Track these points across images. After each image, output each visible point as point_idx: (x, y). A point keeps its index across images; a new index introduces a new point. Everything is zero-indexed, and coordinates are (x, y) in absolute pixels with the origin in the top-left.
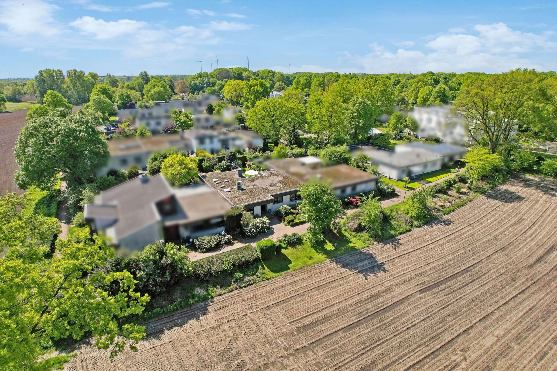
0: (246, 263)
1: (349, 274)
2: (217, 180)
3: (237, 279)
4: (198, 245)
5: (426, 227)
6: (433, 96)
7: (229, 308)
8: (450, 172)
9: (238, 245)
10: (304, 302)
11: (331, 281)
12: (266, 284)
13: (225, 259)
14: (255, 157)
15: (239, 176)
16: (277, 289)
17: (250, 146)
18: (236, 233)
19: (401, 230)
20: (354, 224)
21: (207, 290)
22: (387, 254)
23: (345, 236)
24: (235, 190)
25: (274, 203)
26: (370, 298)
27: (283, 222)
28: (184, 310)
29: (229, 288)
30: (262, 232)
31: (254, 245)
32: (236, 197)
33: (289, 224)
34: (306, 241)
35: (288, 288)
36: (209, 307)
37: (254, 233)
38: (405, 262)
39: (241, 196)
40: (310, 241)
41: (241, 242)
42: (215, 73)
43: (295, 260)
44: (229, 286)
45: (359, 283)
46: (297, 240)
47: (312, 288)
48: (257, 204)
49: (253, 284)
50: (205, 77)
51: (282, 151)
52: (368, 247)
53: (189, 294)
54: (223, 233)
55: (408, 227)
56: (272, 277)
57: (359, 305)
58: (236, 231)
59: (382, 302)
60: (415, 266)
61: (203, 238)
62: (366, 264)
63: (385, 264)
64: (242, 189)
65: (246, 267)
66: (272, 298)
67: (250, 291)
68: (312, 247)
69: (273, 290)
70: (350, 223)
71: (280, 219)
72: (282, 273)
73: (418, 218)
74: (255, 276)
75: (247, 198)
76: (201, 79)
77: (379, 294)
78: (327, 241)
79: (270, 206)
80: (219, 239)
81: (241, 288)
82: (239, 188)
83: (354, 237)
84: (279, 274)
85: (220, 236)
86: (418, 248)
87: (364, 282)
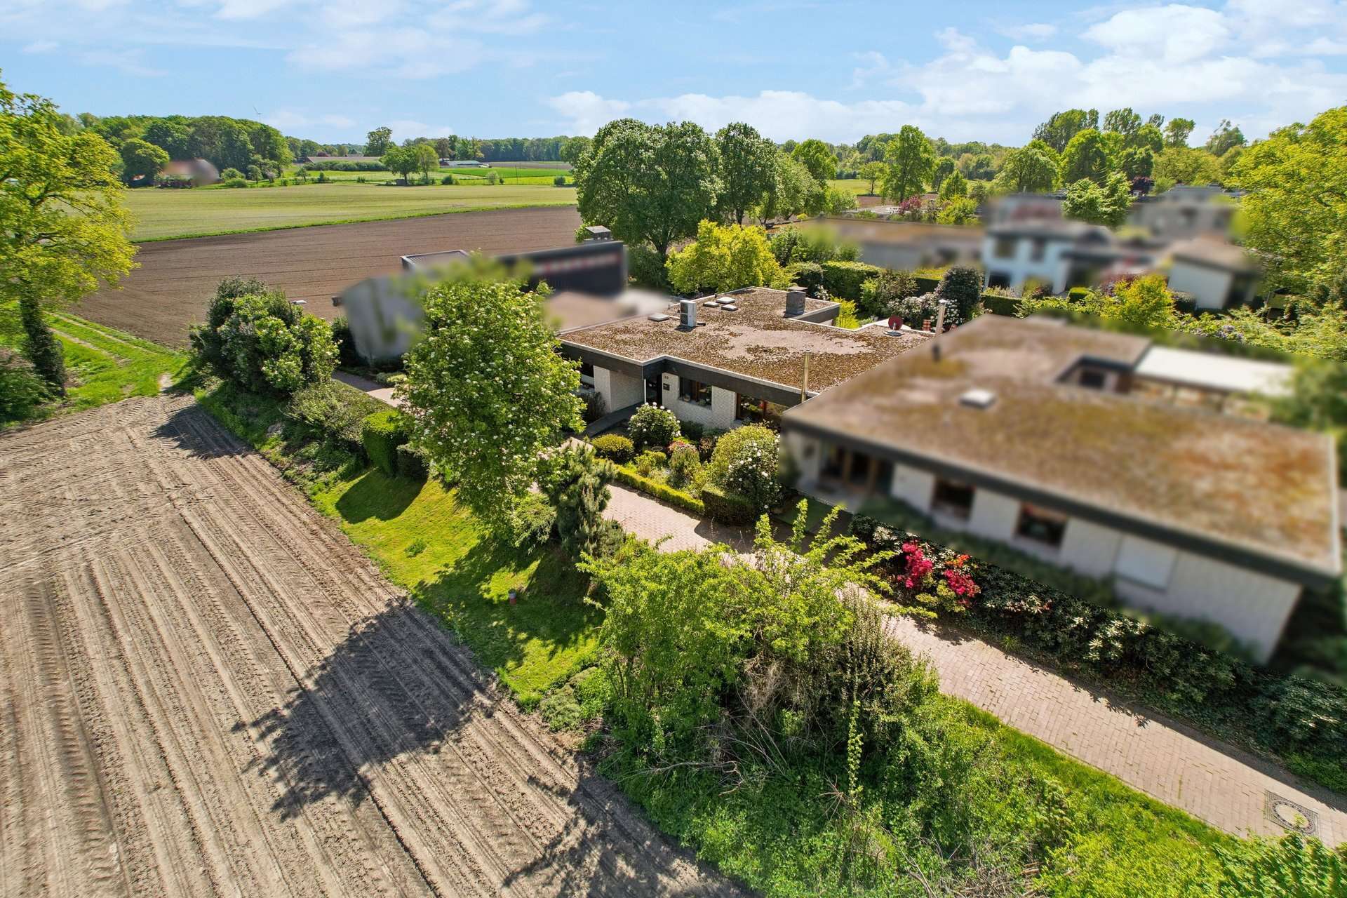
1: (295, 661)
25: (682, 396)
49: (293, 483)
63: (356, 799)
87: (218, 714)
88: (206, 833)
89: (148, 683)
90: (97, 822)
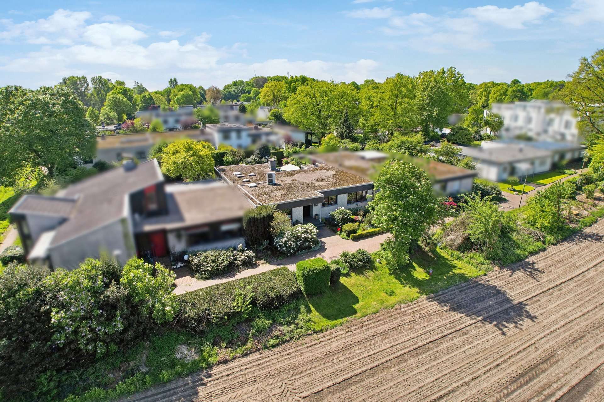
0: (277, 300)
1: (468, 323)
2: (239, 173)
3: (259, 332)
4: (195, 264)
5: (566, 245)
6: (509, 96)
7: (239, 393)
8: (565, 173)
9: (264, 267)
10: (391, 384)
11: (437, 337)
12: (314, 342)
13: (237, 291)
14: (295, 153)
15: (272, 170)
16: (335, 352)
17: (288, 141)
18: (262, 248)
19: (532, 248)
20: (457, 237)
21: (200, 351)
22: (522, 288)
23: (443, 257)
24: (264, 185)
25: (323, 205)
26: (522, 375)
27: (339, 233)
28: (149, 393)
29: (244, 347)
30: (306, 248)
31: (293, 268)
32: (265, 193)
33: (348, 235)
34: (380, 263)
35: (357, 352)
36: (200, 388)
37: (293, 248)
38: (558, 303)
39: (272, 192)
40: (388, 263)
41: (270, 263)
42: (252, 81)
43: (363, 297)
44: (244, 344)
45: (490, 342)
46: (365, 262)
47: (403, 352)
48: (297, 204)
49: (288, 341)
50: (241, 85)
51: (332, 143)
52: (485, 275)
53: (165, 359)
54: (240, 246)
55: (540, 244)
56: (324, 328)
57: (505, 392)
58: (262, 244)
59: (549, 385)
60: (579, 309)
61: (205, 254)
62: (491, 306)
63: (525, 305)
64: (275, 185)
65: (277, 308)
66: (326, 372)
67: (283, 356)
68: (390, 274)
69: (328, 355)
70: (448, 235)
71: (334, 228)
72: (344, 320)
73: (550, 230)
74: (293, 326)
75: (282, 195)
76: (236, 87)
77: (536, 366)
78: (414, 264)
79: (318, 210)
80: (233, 256)
81: (266, 347)
82: (271, 182)
83: (458, 258)
84: (338, 322)
85: (235, 252)
86: (570, 277)
87: (500, 340)
88: (547, 332)
89: (484, 367)
90: (552, 360)
